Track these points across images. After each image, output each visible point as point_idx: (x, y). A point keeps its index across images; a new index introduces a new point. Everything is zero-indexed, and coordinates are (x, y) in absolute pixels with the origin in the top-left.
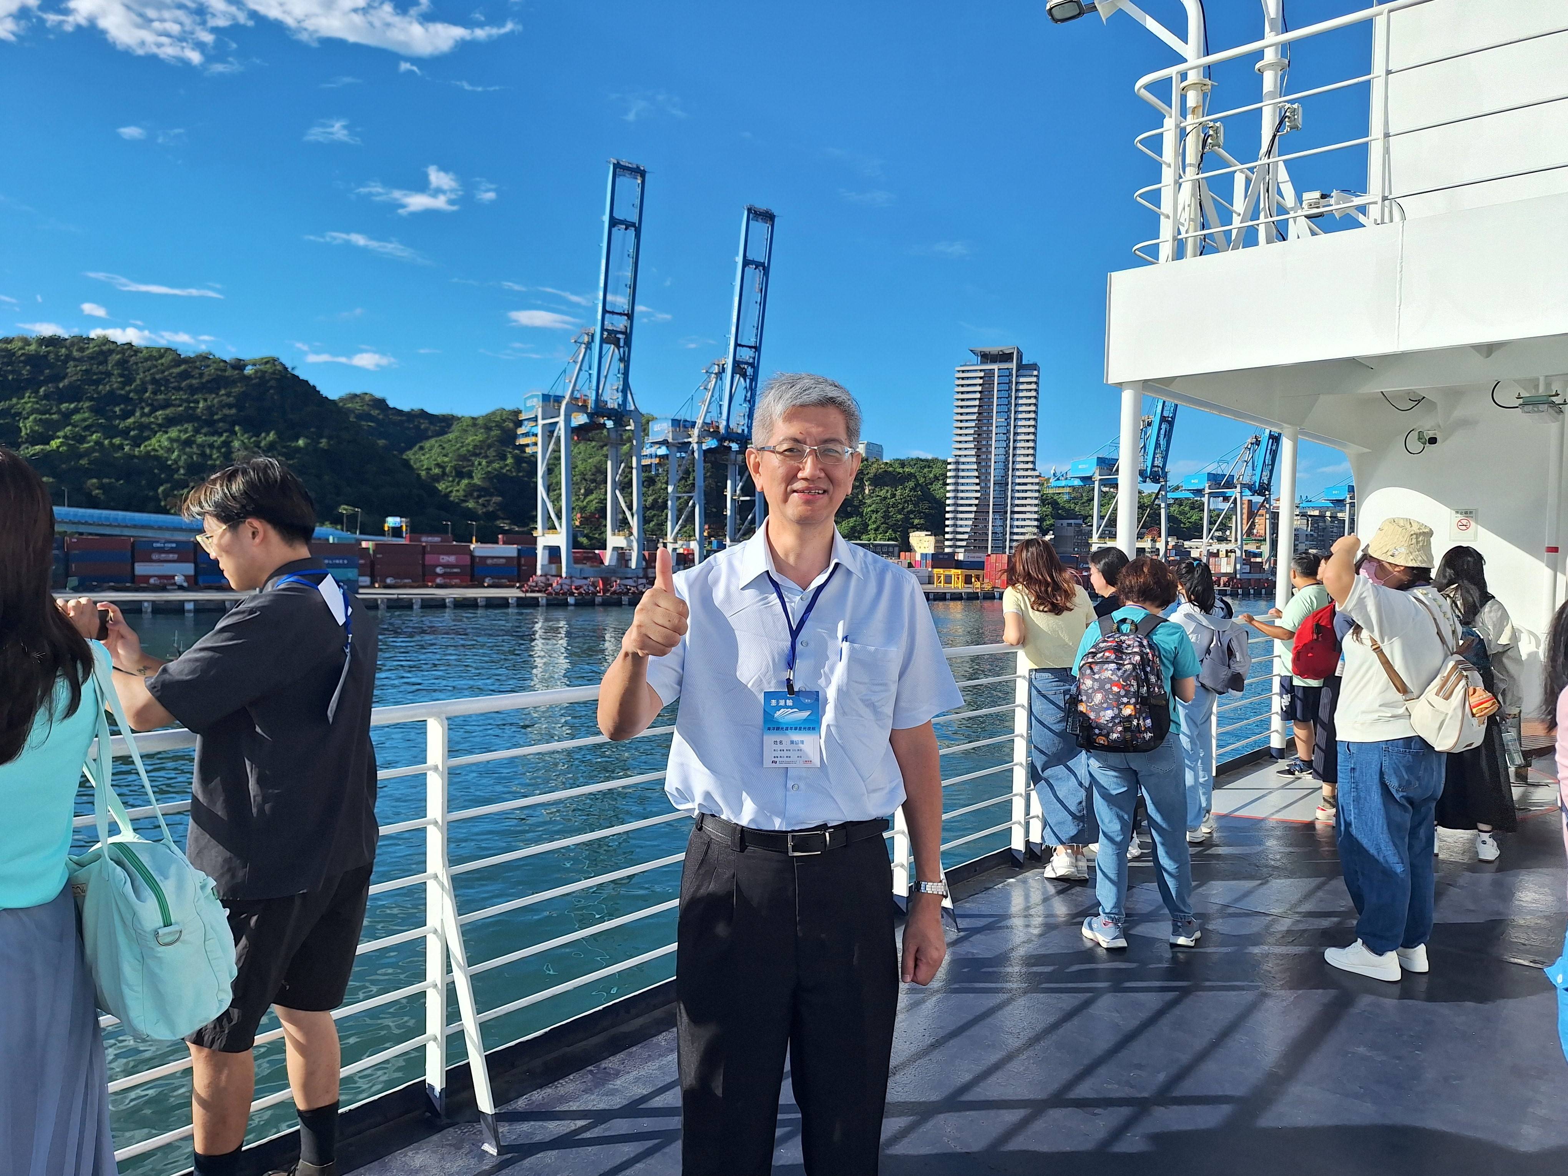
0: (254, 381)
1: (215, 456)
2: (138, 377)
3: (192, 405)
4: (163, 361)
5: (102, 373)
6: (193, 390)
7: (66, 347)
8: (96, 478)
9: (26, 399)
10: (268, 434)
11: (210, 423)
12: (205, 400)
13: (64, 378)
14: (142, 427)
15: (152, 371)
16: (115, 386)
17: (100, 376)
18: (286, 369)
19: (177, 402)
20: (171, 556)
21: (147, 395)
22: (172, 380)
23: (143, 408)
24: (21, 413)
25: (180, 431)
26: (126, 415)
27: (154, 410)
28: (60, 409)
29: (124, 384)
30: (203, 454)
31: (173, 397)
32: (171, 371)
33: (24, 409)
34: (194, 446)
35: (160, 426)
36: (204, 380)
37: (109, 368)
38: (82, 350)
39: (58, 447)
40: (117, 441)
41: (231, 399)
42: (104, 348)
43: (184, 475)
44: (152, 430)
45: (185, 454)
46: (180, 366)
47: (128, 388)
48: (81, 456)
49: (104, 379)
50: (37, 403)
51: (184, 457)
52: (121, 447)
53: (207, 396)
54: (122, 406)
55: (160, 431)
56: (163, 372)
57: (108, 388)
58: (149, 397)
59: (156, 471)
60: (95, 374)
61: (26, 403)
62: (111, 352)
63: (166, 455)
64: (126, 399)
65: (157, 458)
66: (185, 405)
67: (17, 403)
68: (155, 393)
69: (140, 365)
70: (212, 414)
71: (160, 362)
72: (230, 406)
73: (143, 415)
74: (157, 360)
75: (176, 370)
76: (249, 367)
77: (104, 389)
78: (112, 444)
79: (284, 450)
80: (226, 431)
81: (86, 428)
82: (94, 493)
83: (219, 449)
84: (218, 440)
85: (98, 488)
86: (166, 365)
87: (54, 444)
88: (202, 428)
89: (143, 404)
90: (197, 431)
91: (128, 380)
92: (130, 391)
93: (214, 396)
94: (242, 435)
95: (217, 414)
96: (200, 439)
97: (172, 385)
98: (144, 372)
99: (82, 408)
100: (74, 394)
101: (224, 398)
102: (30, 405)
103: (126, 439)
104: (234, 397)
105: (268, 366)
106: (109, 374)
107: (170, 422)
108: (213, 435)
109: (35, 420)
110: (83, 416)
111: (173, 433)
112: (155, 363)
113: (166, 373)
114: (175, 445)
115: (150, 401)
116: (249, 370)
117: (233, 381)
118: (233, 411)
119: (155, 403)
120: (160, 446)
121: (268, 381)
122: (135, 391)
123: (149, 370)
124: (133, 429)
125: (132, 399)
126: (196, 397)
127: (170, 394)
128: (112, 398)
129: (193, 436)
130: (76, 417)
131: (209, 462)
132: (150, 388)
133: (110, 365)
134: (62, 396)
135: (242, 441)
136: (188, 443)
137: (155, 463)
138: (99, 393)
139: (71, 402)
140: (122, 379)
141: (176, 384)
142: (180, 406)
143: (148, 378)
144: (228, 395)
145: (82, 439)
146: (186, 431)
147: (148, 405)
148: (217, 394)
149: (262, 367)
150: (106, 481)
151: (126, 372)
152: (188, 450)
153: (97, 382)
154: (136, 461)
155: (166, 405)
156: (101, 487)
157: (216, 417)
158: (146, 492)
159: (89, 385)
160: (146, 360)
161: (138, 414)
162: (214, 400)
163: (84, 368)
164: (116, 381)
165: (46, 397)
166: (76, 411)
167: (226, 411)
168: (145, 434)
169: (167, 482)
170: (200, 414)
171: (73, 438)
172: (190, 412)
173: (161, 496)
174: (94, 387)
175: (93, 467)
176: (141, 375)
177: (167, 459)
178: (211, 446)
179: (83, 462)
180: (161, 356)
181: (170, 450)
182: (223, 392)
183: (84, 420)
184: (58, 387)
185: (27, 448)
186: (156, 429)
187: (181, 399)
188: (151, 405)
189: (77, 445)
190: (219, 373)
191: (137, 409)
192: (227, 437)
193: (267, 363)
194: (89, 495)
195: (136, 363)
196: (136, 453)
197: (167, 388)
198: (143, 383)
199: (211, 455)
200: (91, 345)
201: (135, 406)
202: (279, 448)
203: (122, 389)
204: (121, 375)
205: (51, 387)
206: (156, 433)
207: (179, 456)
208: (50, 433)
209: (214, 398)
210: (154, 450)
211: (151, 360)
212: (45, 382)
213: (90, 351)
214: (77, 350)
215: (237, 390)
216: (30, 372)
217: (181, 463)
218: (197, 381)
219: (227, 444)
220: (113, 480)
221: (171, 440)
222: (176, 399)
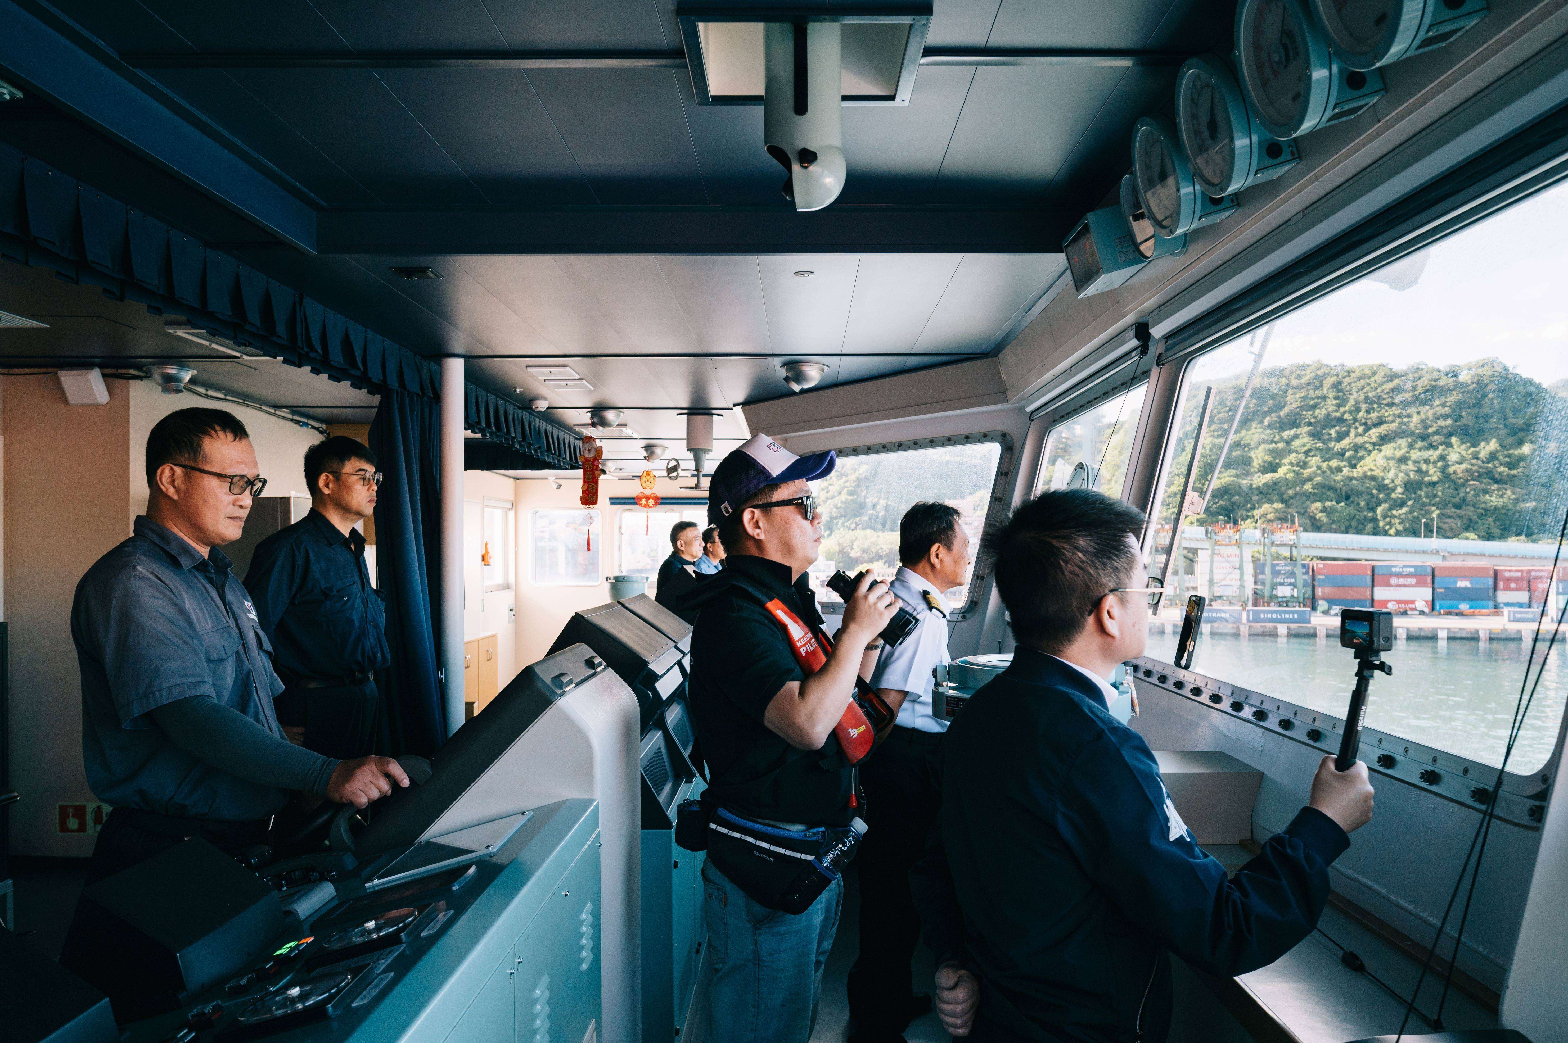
0: (1471, 388)
1: (1431, 472)
2: (1352, 397)
3: (1405, 420)
4: (1376, 378)
5: (1318, 398)
6: (1405, 404)
7: (1286, 376)
8: (1319, 501)
9: (1253, 431)
10: (1488, 443)
11: (1424, 437)
12: (1419, 413)
13: (1284, 406)
14: (1356, 448)
15: (1365, 391)
16: (1330, 409)
17: (1316, 400)
18: (1506, 369)
19: (1390, 418)
20: (1409, 580)
21: (1361, 414)
22: (1384, 396)
23: (1356, 428)
24: (1249, 444)
25: (1395, 449)
26: (1341, 437)
27: (1368, 428)
28: (1282, 437)
29: (1339, 406)
30: (1419, 471)
31: (1386, 414)
32: (1383, 387)
33: (1252, 440)
34: (1410, 463)
35: (1374, 444)
36: (1417, 393)
37: (1325, 392)
38: (1299, 377)
39: (1285, 474)
40: (1334, 463)
41: (1446, 409)
42: (1320, 373)
43: (1403, 494)
44: (1365, 449)
45: (1400, 471)
46: (1392, 381)
47: (1342, 410)
48: (1304, 482)
49: (1320, 403)
50: (1262, 433)
51: (1401, 475)
52: (1339, 470)
53: (1420, 408)
54: (1337, 428)
55: (1374, 449)
56: (1376, 389)
57: (1324, 412)
58: (1363, 417)
59: (1374, 491)
60: (1313, 399)
61: (1253, 434)
62: (1325, 375)
63: (1382, 474)
64: (1341, 420)
65: (1373, 478)
66: (1398, 420)
67: (1246, 435)
68: (1368, 412)
69: (1353, 385)
70: (1427, 428)
71: (1372, 379)
72: (1445, 417)
73: (1357, 435)
74: (1369, 378)
75: (1389, 386)
76: (1465, 372)
77: (1321, 413)
78: (1330, 468)
79: (1507, 459)
80: (1441, 444)
81: (1307, 453)
82: (1317, 517)
83: (1435, 463)
84: (1434, 454)
85: (1321, 511)
86: (1378, 382)
87: (1281, 472)
88: (1416, 442)
89: (1357, 424)
90: (1411, 446)
91: (1342, 401)
92: (1345, 413)
93: (1428, 407)
94: (1459, 447)
95: (1431, 426)
96: (1415, 455)
97: (1385, 402)
98: (1357, 392)
99: (1301, 433)
100: (1293, 422)
101: (1439, 408)
102: (1257, 436)
103: (1342, 461)
104: (1450, 406)
105: (1486, 368)
106: (1324, 398)
107: (1384, 439)
108: (1427, 449)
109: (1264, 451)
110: (1304, 441)
111: (1388, 449)
112: (1368, 381)
113: (1379, 390)
114: (1392, 463)
115: (1363, 421)
116: (1464, 377)
117: (1449, 389)
118: (1449, 422)
119: (1369, 422)
120: (1375, 465)
121: (1486, 385)
122: (1350, 412)
123: (1362, 390)
124: (1348, 450)
125: (1346, 420)
126: (1408, 411)
127: (1383, 411)
128: (1329, 421)
129: (1408, 452)
130: (1296, 444)
131: (1426, 479)
132: (1364, 407)
133: (1325, 389)
134: (1282, 425)
135: (1460, 453)
136: (1403, 460)
137: (1373, 483)
138: (1315, 418)
139: (1290, 429)
140: (1337, 401)
141: (1390, 400)
142: (1392, 422)
143: (1362, 397)
144: (1443, 405)
145: (1304, 465)
146: (1400, 448)
147: (1361, 425)
148: (1432, 406)
149: (1480, 371)
150: (1328, 504)
151: (1341, 394)
152: (1403, 467)
153: (1314, 407)
154: (1354, 482)
155: (1380, 422)
156: (1324, 510)
157: (1430, 430)
158: (1365, 513)
159: (1307, 411)
160: (1359, 379)
161: (1352, 434)
162: (1427, 412)
163: (1302, 395)
164: (1331, 404)
165: (1270, 426)
166: (1296, 437)
167: (1441, 423)
168: (1360, 454)
169: (1385, 501)
170: (1413, 429)
171: (1298, 465)
172: (1404, 427)
173: (1379, 517)
174: (1311, 413)
175: (1316, 491)
176: (1355, 395)
177: (1384, 479)
178: (1427, 461)
179: (1308, 487)
180: (1374, 374)
181: (1386, 469)
182: (1437, 402)
183: (1304, 446)
184: (1279, 417)
185: (1259, 477)
186: (1371, 448)
187: (1394, 415)
188: (1365, 424)
189: (1302, 471)
190: (1433, 383)
191: (1352, 430)
192: (1444, 450)
193: (1483, 366)
194: (1313, 518)
195: (1350, 384)
196: (1355, 475)
197: (1379, 405)
198: (1357, 402)
199: (1427, 472)
200: (1308, 372)
201: (1349, 426)
202: (1501, 457)
203: (1336, 411)
204: (1336, 398)
205: (1274, 417)
206: (1370, 451)
207: (1396, 476)
208: (1277, 461)
209: (1427, 411)
210: (1372, 470)
211: (1364, 378)
212: (1266, 414)
213: (1308, 377)
214: (1295, 378)
215: (1452, 399)
216: (1256, 405)
217: (1398, 482)
218: (1411, 394)
219: (1442, 458)
220: (1334, 503)
221: (1388, 459)
222: (1389, 415)
